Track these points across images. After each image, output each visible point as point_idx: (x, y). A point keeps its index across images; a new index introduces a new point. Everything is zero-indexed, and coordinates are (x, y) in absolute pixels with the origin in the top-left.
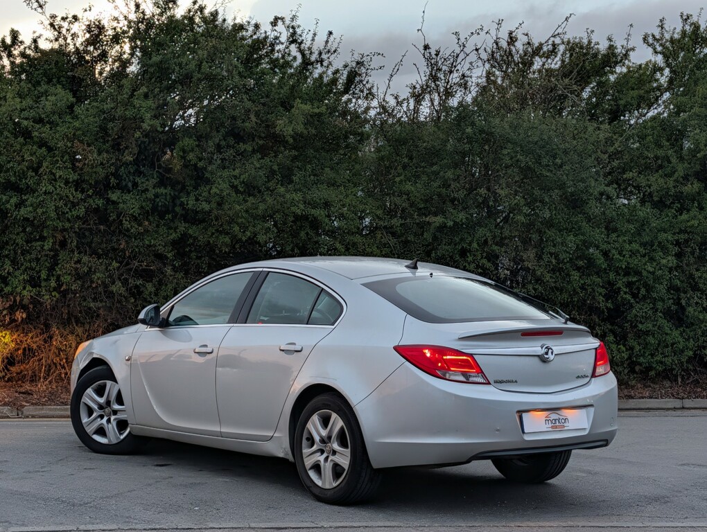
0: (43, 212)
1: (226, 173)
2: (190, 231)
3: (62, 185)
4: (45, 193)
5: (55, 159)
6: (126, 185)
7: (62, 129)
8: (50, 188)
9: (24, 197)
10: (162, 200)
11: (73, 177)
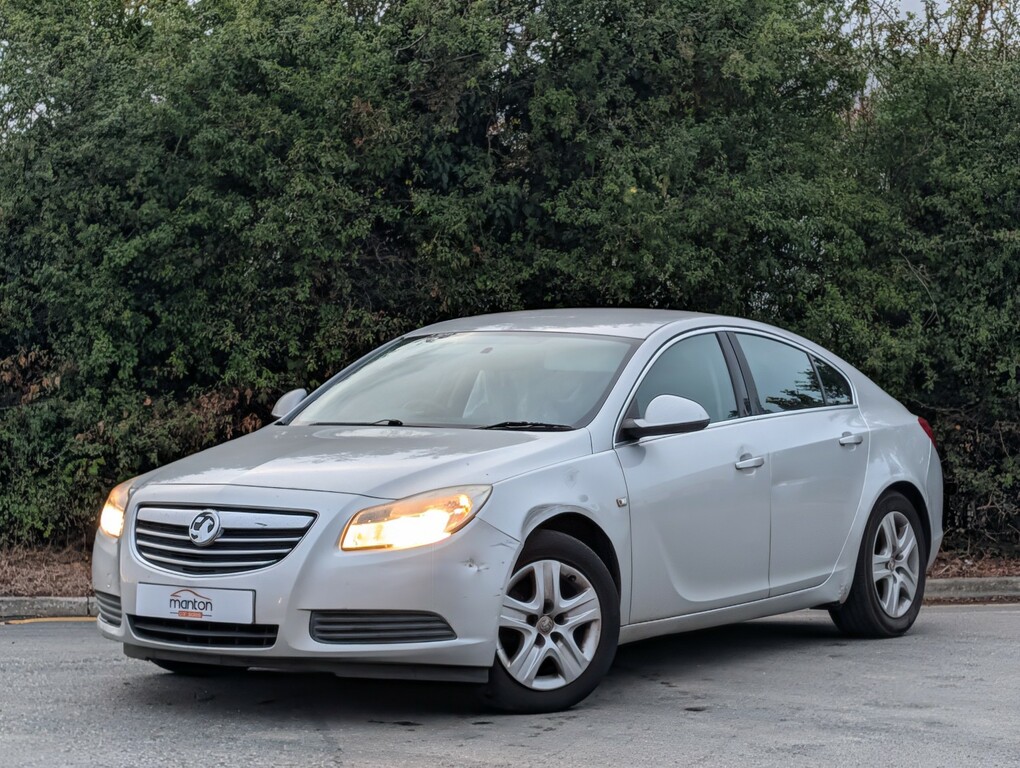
0: (297, 232)
1: (627, 153)
2: (559, 265)
3: (332, 181)
4: (300, 196)
5: (315, 132)
6: (439, 179)
7: (330, 75)
8: (310, 187)
9: (261, 205)
10: (502, 207)
11: (350, 165)
